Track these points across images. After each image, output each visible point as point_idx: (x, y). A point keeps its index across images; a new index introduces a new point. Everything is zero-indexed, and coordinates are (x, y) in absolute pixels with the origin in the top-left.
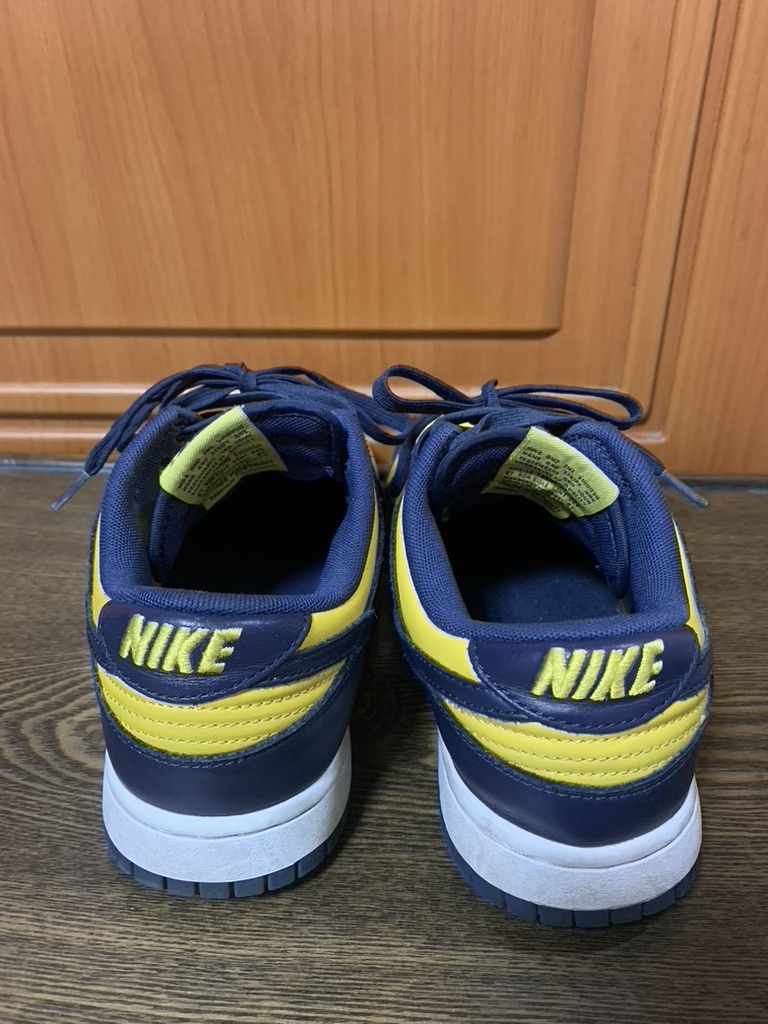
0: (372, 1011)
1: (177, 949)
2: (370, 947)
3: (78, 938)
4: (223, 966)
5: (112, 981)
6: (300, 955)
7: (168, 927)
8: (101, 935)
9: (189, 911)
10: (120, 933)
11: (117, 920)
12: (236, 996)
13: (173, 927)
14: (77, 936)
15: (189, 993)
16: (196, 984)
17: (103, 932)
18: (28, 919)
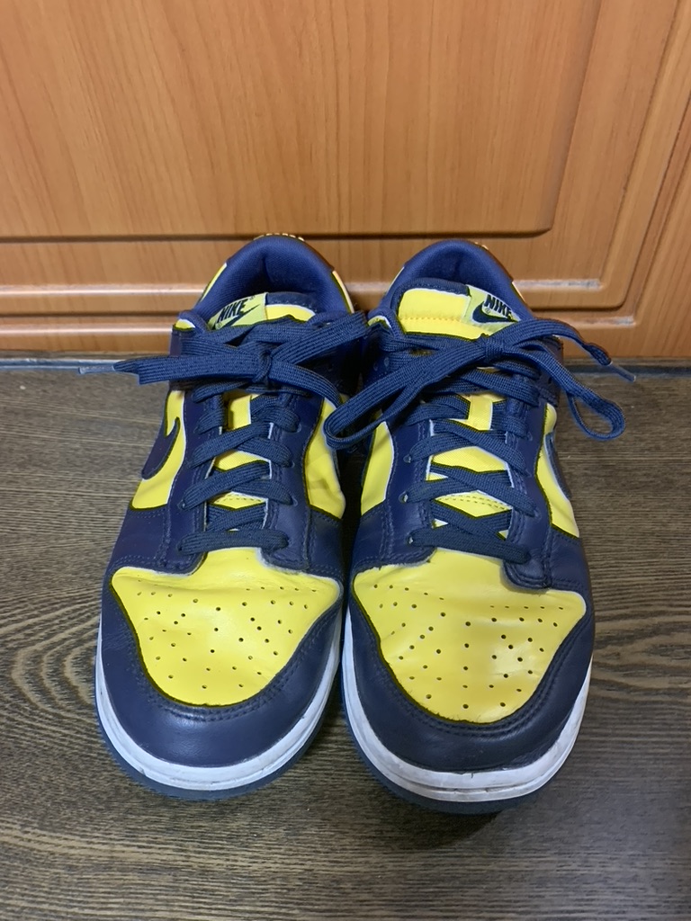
0: (459, 914)
1: (299, 869)
2: (448, 859)
3: (218, 865)
4: (338, 882)
5: (254, 901)
6: (395, 869)
7: (287, 850)
8: (236, 861)
9: (300, 835)
10: (251, 858)
11: (246, 846)
12: (353, 908)
13: (291, 850)
14: (216, 862)
15: (316, 907)
16: (319, 900)
17: (236, 858)
18: (174, 850)
